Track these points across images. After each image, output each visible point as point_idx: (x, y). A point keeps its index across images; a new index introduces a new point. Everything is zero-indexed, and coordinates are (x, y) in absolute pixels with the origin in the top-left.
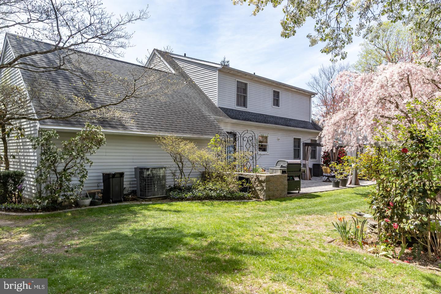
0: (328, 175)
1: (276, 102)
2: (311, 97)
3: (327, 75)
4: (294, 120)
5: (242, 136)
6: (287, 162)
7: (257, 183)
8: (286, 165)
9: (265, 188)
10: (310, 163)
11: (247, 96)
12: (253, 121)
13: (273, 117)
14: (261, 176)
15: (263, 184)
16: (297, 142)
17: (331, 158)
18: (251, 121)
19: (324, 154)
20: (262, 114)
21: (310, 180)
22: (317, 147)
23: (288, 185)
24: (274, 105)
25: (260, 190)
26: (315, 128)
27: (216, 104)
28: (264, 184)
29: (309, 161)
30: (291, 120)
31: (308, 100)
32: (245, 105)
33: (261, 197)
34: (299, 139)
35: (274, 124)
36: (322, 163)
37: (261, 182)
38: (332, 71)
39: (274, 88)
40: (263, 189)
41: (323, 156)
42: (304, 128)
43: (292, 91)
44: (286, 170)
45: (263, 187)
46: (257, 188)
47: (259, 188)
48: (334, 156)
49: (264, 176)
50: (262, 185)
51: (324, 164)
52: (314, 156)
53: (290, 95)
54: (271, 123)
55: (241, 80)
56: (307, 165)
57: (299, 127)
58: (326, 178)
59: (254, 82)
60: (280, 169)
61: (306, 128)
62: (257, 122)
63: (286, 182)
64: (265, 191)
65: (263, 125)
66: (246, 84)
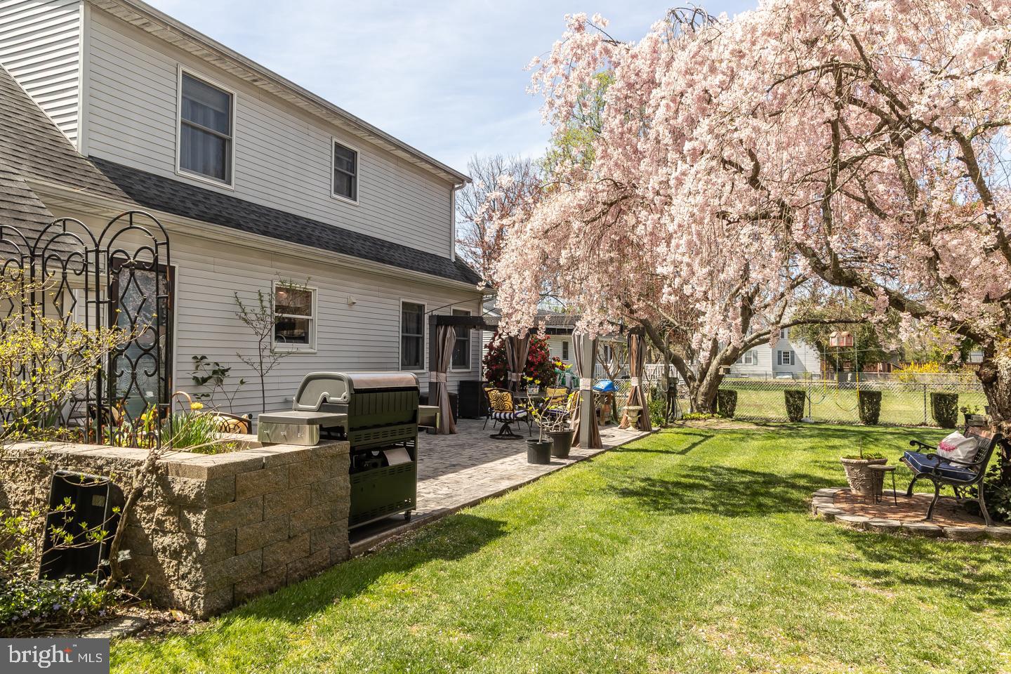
0: (507, 415)
1: (346, 183)
2: (452, 189)
3: (486, 179)
4: (404, 248)
5: (103, 247)
6: (350, 382)
7: (160, 511)
8: (342, 396)
9: (201, 543)
10: (450, 380)
11: (230, 141)
12: (250, 229)
13: (334, 230)
14: (180, 469)
15: (192, 517)
16: (412, 314)
17: (511, 364)
18: (238, 226)
19: (489, 354)
20: (294, 216)
21: (452, 432)
22: (472, 331)
23: (354, 494)
24: (338, 191)
25: (176, 554)
26: (466, 277)
27: (74, 143)
28: (197, 520)
29: (448, 374)
30: (392, 246)
31: (445, 194)
32: (223, 173)
33: (182, 594)
34: (421, 307)
35: (335, 250)
36: (484, 379)
37: (178, 505)
38: (496, 171)
39: (339, 137)
40: (192, 545)
41: (486, 357)
42: (435, 273)
43: (398, 158)
44: (345, 424)
45: (192, 535)
46: (160, 541)
47: (167, 540)
48: (518, 358)
49: (194, 471)
50: (184, 524)
51: (490, 380)
52: (461, 359)
53: (393, 170)
54: (321, 246)
55: (206, 74)
56: (442, 386)
57: (417, 269)
58: (500, 425)
59: (261, 96)
60: (311, 422)
61: (440, 275)
62: (265, 233)
63: (343, 482)
64: (200, 559)
65: (291, 247)
66: (228, 98)
